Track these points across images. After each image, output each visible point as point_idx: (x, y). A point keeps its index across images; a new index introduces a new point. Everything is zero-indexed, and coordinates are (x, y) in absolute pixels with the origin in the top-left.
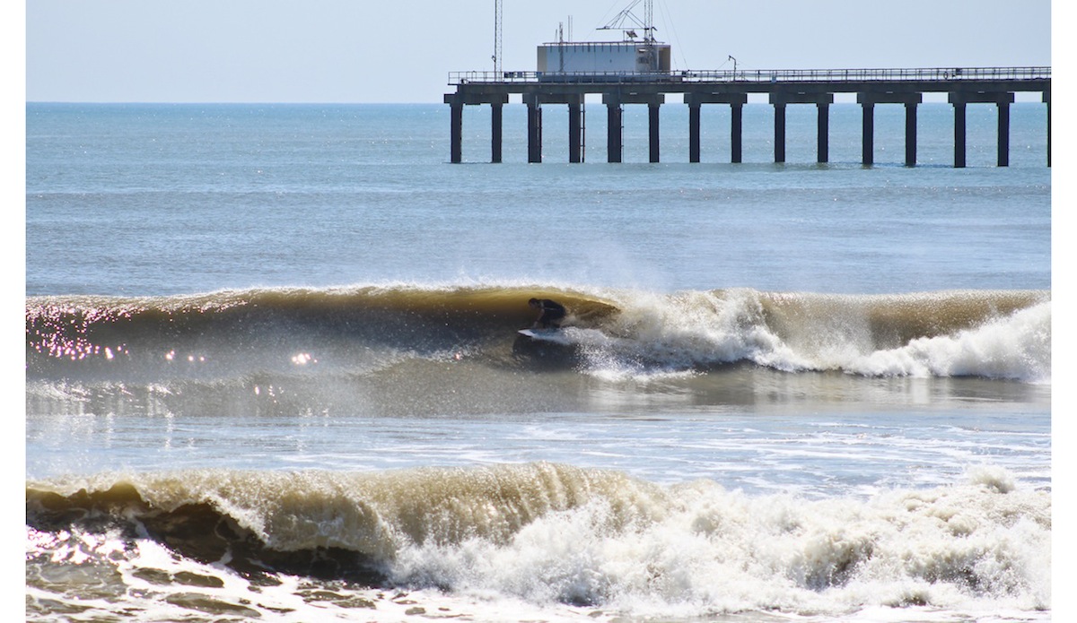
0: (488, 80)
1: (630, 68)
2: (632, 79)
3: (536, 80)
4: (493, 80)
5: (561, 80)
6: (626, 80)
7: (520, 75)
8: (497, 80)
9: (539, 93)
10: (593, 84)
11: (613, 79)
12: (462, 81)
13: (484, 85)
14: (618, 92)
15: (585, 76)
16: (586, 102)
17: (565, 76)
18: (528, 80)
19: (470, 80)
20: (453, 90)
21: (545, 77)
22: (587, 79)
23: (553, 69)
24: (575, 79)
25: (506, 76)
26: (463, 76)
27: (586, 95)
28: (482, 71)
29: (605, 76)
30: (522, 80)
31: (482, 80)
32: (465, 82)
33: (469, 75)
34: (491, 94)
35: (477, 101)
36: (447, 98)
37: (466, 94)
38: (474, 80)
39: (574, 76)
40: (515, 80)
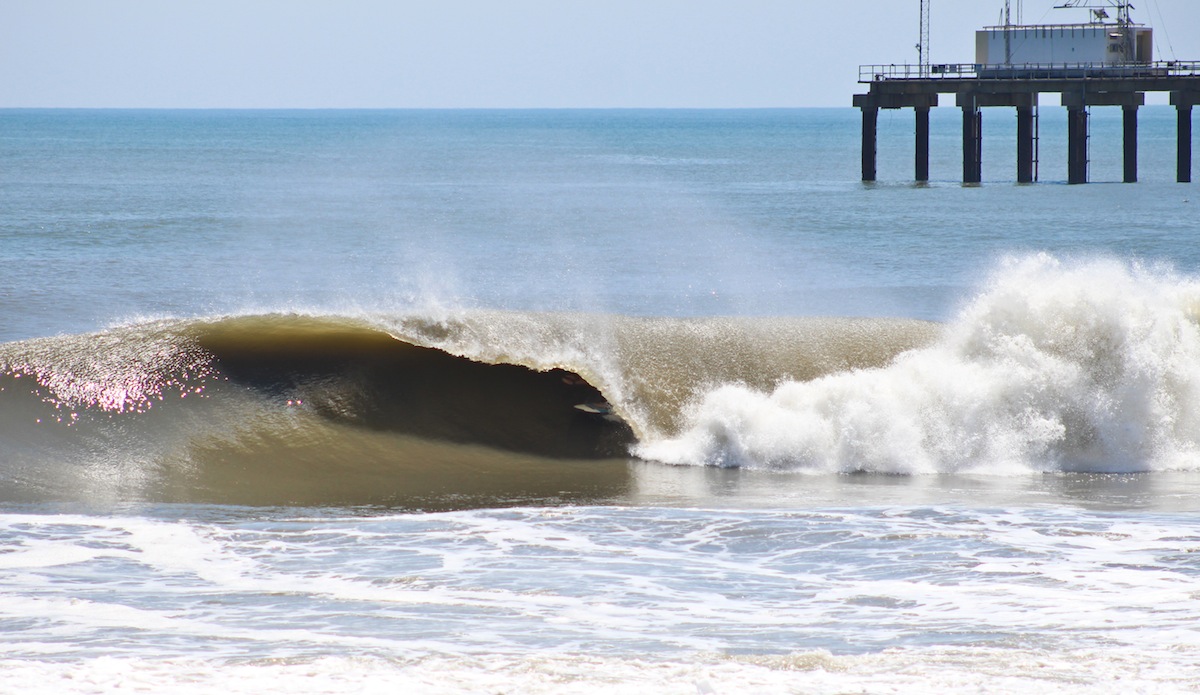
0: (910, 76)
1: (1099, 59)
2: (1101, 73)
3: (975, 75)
4: (917, 76)
5: (1008, 74)
6: (1092, 74)
7: (953, 68)
8: (923, 76)
9: (978, 92)
10: (1050, 80)
11: (1076, 73)
12: (877, 77)
13: (905, 83)
14: (1082, 90)
15: (1039, 70)
16: (1040, 104)
17: (1012, 70)
18: (963, 75)
19: (888, 76)
20: (865, 89)
21: (986, 70)
22: (1042, 73)
23: (997, 61)
24: (1026, 74)
25: (935, 70)
26: (878, 70)
27: (1040, 94)
28: (903, 64)
29: (1065, 69)
30: (956, 75)
31: (903, 76)
32: (881, 79)
33: (887, 70)
34: (915, 93)
35: (895, 104)
36: (858, 100)
37: (883, 94)
38: (893, 76)
39: (1025, 70)
40: (946, 76)
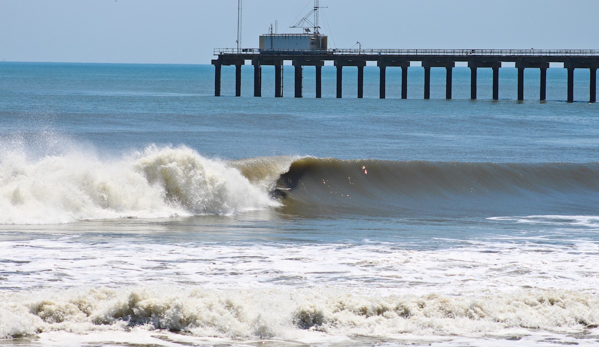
0: (234, 53)
1: (307, 48)
2: (308, 53)
3: (259, 53)
4: (237, 53)
5: (272, 53)
6: (304, 53)
7: (251, 50)
8: (239, 53)
9: (260, 59)
10: (289, 55)
11: (298, 53)
12: (221, 53)
13: (232, 56)
14: (300, 60)
15: (284, 52)
16: (284, 65)
17: (273, 51)
18: (255, 53)
19: (225, 53)
20: (216, 58)
21: (263, 51)
22: (285, 53)
23: (267, 48)
24: (279, 53)
25: (243, 51)
26: (221, 50)
27: (284, 61)
28: (231, 48)
29: (294, 51)
30: (252, 53)
31: (231, 53)
32: (222, 54)
33: (225, 50)
34: (235, 60)
35: (228, 63)
36: (213, 62)
37: (223, 60)
38: (227, 53)
39: (278, 51)
40: (247, 53)
